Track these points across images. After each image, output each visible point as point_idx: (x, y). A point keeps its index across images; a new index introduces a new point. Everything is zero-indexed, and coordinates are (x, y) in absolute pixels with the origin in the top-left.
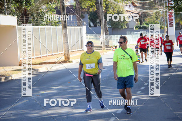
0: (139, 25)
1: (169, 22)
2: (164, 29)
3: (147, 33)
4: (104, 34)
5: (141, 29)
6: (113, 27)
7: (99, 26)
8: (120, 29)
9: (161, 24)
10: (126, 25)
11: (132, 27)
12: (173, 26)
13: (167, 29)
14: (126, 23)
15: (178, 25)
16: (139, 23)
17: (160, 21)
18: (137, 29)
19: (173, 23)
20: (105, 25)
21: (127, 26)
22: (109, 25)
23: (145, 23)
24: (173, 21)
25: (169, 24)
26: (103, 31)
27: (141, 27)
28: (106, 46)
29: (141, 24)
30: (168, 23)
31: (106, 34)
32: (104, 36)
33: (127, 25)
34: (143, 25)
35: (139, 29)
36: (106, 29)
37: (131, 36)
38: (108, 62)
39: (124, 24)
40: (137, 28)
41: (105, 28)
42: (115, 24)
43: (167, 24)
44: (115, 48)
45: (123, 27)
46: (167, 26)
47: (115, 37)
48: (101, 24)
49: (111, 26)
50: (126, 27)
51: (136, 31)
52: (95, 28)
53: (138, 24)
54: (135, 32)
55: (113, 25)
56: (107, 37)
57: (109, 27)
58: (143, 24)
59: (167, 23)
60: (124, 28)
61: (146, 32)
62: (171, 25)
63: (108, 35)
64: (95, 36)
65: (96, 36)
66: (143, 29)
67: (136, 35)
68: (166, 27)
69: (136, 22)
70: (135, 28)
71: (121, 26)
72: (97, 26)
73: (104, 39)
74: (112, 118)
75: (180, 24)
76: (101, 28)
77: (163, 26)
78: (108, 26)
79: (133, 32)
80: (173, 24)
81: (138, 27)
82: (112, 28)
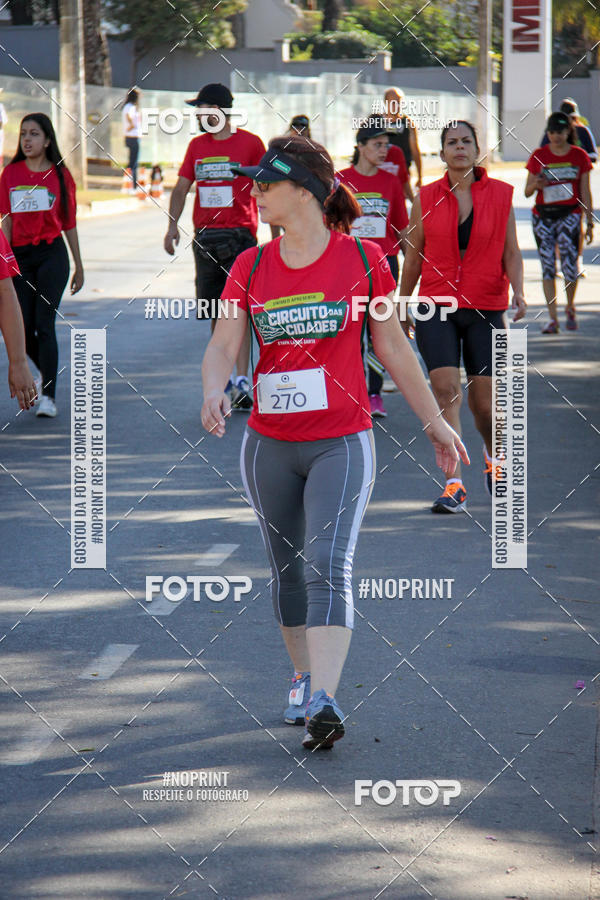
0: (318, 27)
1: (516, 18)
2: (479, 69)
3: (369, 87)
4: (76, 79)
5: (327, 57)
6: (141, 31)
7: (47, 22)
8: (187, 49)
9: (462, 33)
10: (227, 25)
11: (270, 45)
12: (535, 48)
13: (501, 63)
14: (230, 11)
15: (574, 44)
16: (318, 15)
17: (458, 9)
18: (304, 57)
19: (535, 25)
20: (90, 17)
21: (234, 31)
22: (115, 16)
23: (360, 21)
24: (536, 12)
25: (516, 33)
26: (75, 58)
27: (327, 42)
28: (90, 161)
29: (328, 24)
30: (510, 25)
31: (90, 81)
32: (77, 95)
33: (238, 22)
34: (339, 34)
35: (316, 55)
36: (93, 47)
37: (262, 105)
38: (103, 270)
39: (217, 20)
40: (303, 47)
41: (86, 37)
42: (152, 12)
43: (497, 32)
44: (153, 177)
45: (204, 40)
46: (499, 48)
47: (154, 101)
48: (62, 8)
49: (125, 28)
50: (231, 40)
51: (294, 68)
52: (22, 33)
53: (306, 26)
54: (290, 80)
55: (142, 22)
56: (101, 102)
57: (115, 32)
58: (341, 23)
59: (498, 22)
60: (213, 43)
61: (362, 80)
62: (527, 44)
63: (106, 88)
64: (17, 88)
65: (28, 93)
66: (338, 57)
67: (294, 97)
68: (491, 54)
69: (300, 12)
70: (291, 51)
71: (196, 28)
72: (29, 21)
73: (76, 110)
74: (112, 648)
75: (586, 35)
76: (62, 34)
77: (474, 46)
78: (107, 27)
79: (271, 78)
80: (536, 37)
81: (311, 40)
82: (131, 44)
